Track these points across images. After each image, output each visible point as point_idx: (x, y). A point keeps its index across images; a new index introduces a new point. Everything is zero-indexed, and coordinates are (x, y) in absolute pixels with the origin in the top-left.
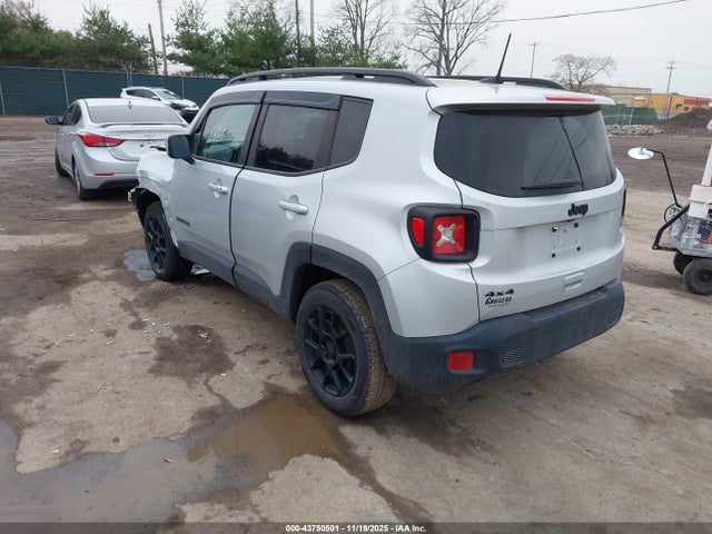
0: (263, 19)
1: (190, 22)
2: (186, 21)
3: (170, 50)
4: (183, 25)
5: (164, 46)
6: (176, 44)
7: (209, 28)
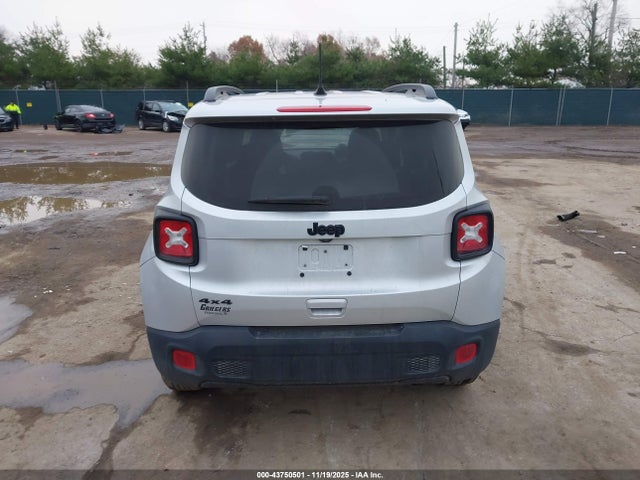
0: (554, 29)
1: (480, 40)
2: (477, 40)
3: (460, 66)
4: (474, 44)
5: (455, 64)
6: (465, 61)
7: (497, 44)
